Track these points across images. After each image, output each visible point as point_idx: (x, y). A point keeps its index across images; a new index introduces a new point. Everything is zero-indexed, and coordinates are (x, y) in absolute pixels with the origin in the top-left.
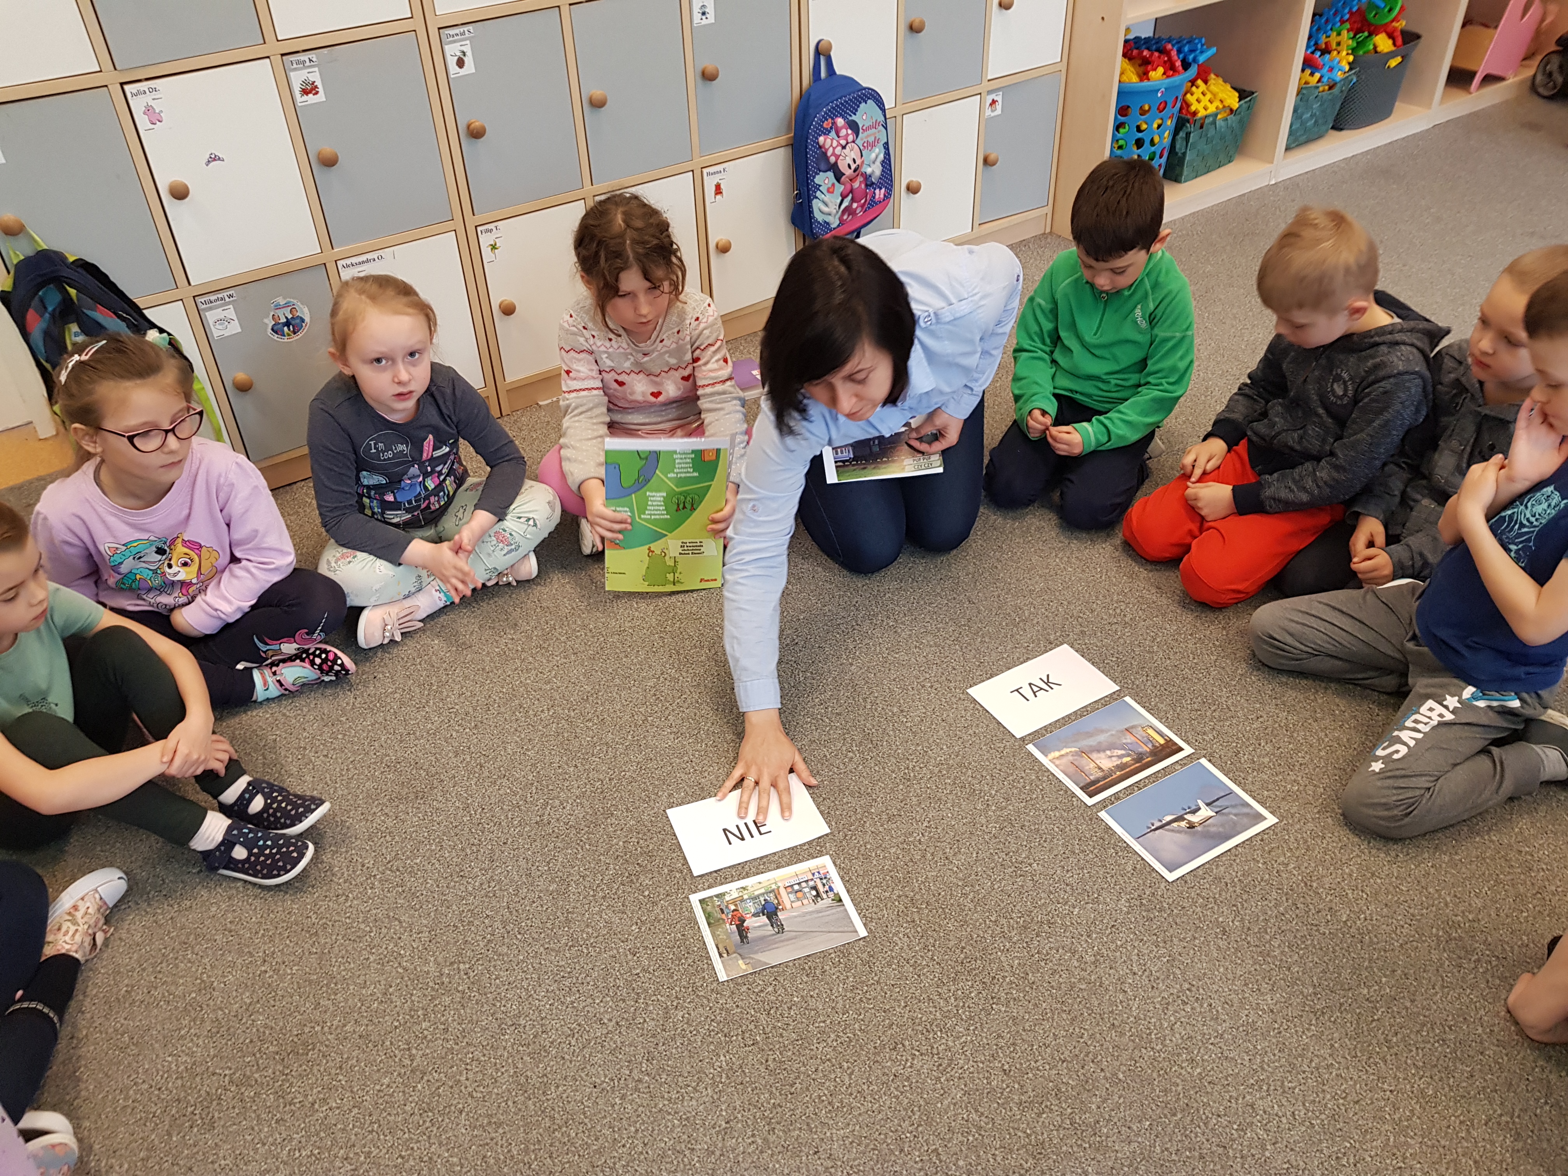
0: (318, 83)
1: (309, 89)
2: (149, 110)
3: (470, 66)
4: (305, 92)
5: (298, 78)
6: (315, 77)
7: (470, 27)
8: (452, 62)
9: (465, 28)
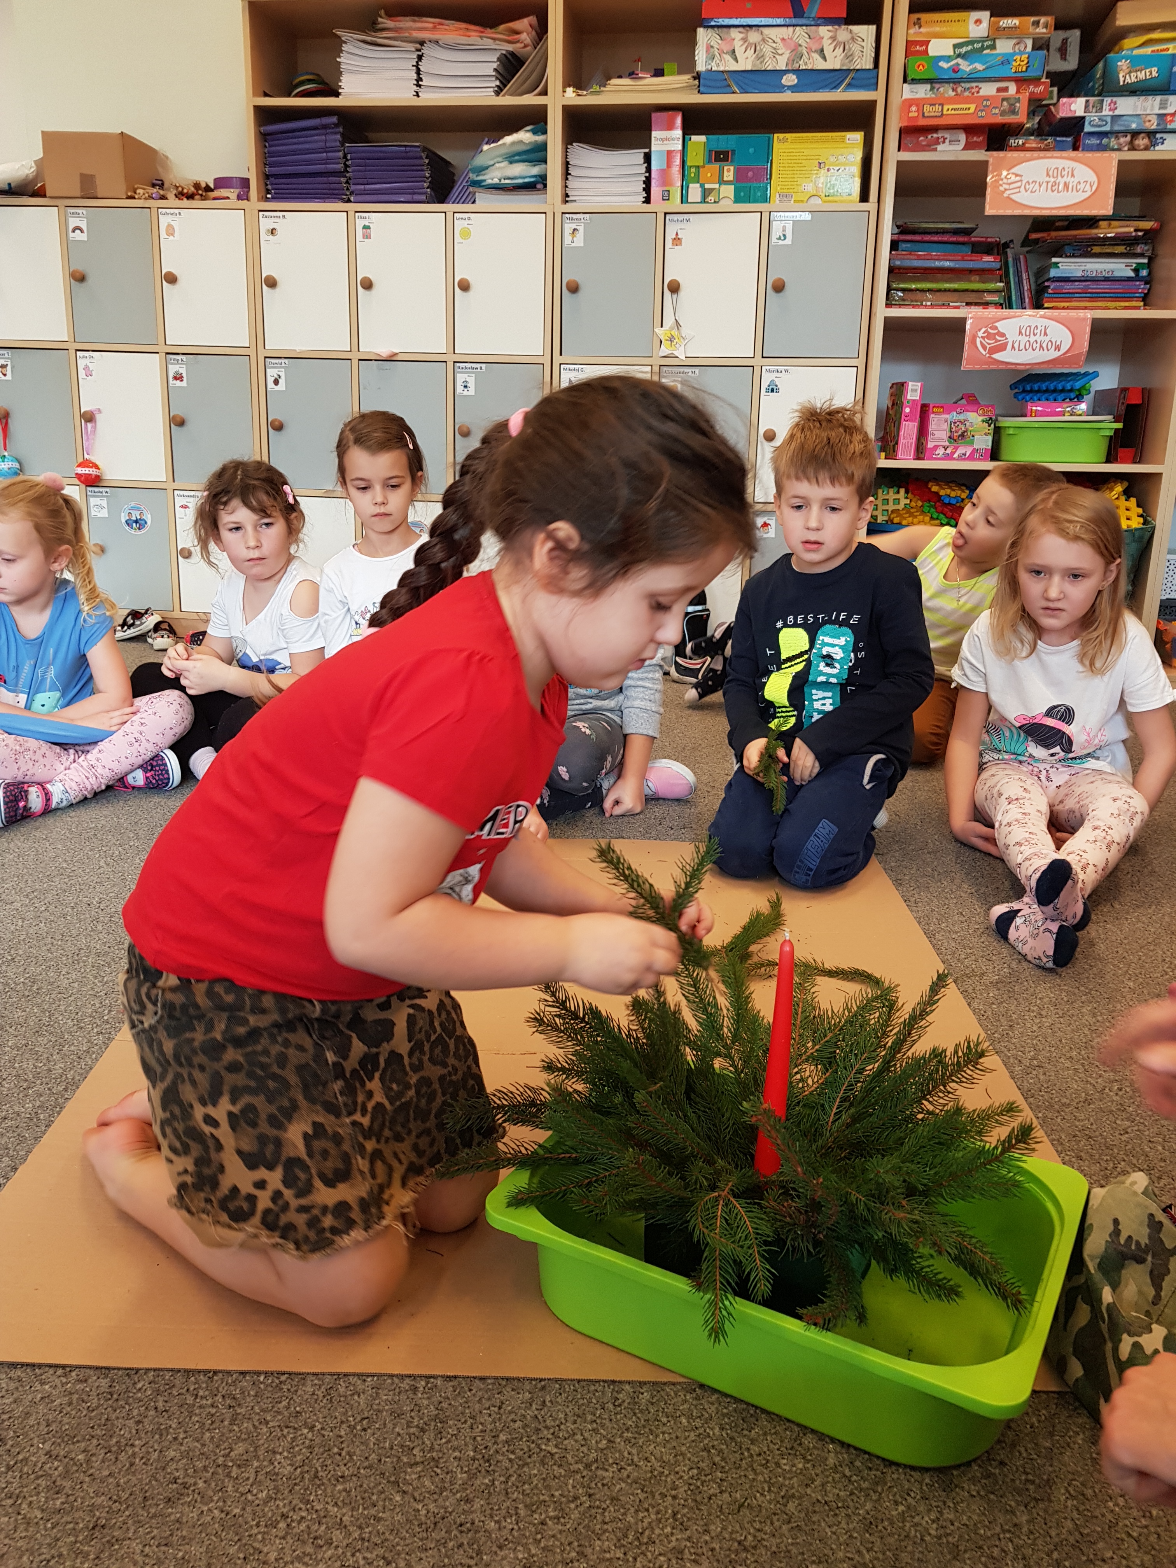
0: (184, 375)
1: (178, 377)
2: (86, 368)
3: (282, 386)
4: (175, 378)
5: (173, 369)
6: (183, 371)
7: (286, 361)
8: (270, 381)
9: (283, 361)
